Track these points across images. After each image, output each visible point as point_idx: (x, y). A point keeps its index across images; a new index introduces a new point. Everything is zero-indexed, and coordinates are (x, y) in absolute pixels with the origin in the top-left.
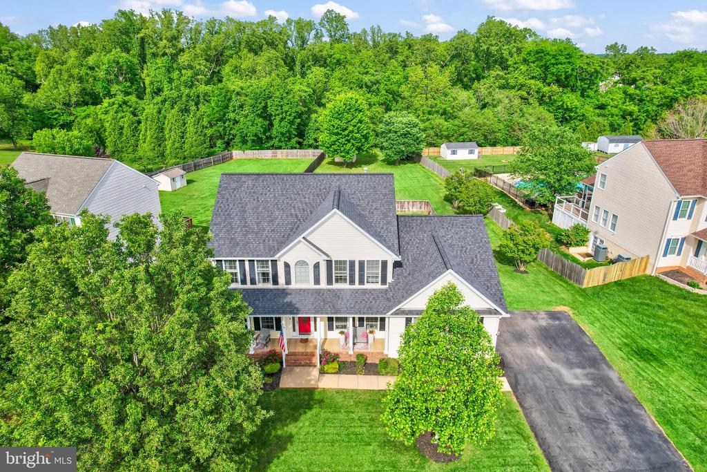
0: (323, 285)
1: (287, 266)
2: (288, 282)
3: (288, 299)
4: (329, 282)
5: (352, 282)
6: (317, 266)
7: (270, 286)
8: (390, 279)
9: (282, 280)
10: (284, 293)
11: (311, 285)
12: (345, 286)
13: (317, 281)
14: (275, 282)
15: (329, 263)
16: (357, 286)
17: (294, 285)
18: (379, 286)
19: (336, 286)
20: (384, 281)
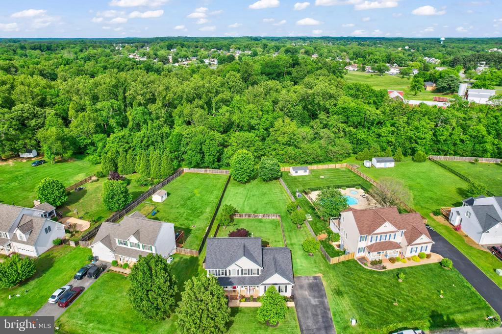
0: (240, 275)
1: (230, 270)
2: (230, 275)
3: (230, 280)
4: (242, 274)
5: (249, 274)
6: (238, 270)
7: (224, 276)
8: (260, 273)
9: (228, 274)
10: (229, 278)
11: (237, 276)
12: (247, 275)
13: (238, 274)
14: (226, 275)
15: (242, 270)
16: (250, 275)
17: (231, 276)
18: (256, 275)
19: (244, 276)
20: (258, 274)
